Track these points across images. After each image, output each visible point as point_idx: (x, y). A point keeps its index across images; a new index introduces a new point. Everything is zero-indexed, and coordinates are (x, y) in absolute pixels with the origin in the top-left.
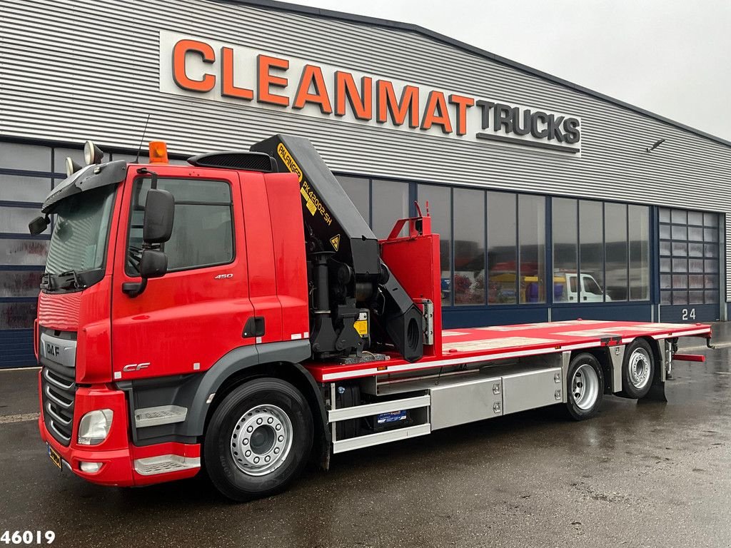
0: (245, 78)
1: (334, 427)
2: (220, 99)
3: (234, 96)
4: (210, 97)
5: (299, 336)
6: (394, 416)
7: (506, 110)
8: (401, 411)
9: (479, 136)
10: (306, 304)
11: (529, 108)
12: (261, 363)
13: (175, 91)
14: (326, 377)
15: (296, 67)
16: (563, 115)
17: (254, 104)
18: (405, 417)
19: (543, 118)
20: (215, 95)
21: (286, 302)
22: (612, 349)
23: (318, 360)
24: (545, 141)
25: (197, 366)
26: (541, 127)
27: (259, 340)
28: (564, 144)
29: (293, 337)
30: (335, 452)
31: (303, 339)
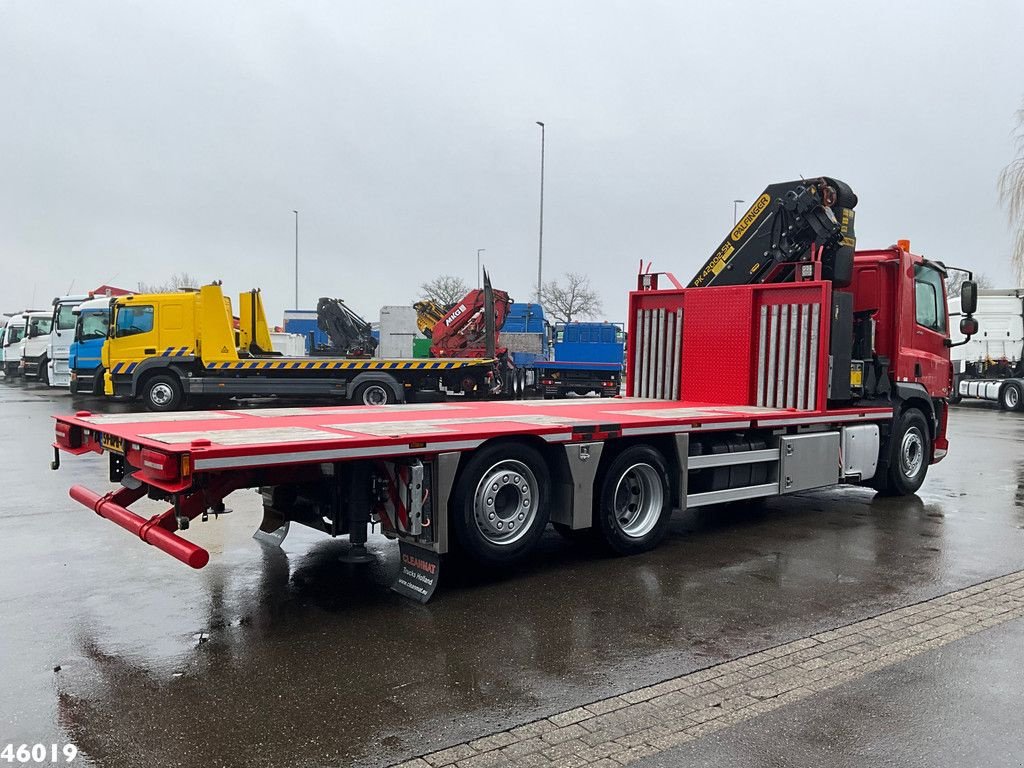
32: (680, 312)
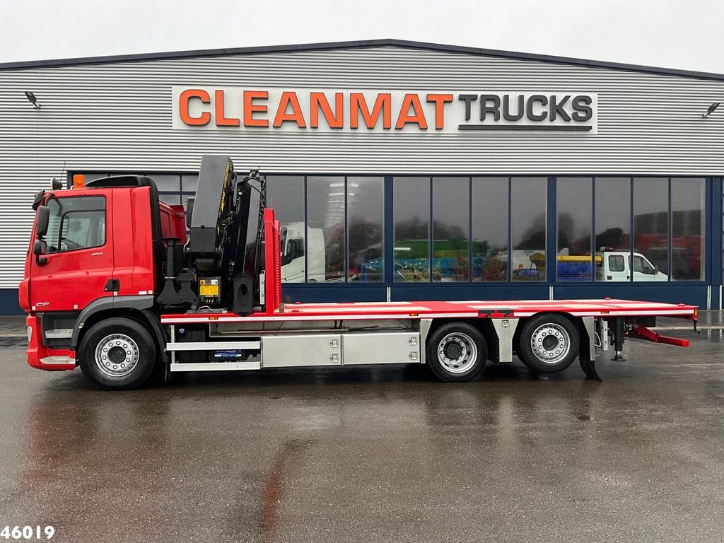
0: (235, 110)
1: (173, 354)
2: (215, 128)
3: (227, 125)
4: (209, 128)
5: (145, 293)
6: (229, 353)
7: (495, 99)
8: (236, 350)
9: (461, 128)
10: (151, 272)
11: (521, 93)
12: (115, 307)
13: (183, 127)
14: (163, 321)
15: (276, 95)
16: (568, 94)
17: (242, 128)
18: (240, 355)
19: (542, 100)
20: (213, 126)
21: (138, 270)
22: (496, 321)
23: (158, 309)
24: (547, 123)
25: (76, 307)
26: (538, 110)
27: (115, 293)
28: (573, 123)
29: (141, 293)
30: (172, 370)
31: (148, 295)
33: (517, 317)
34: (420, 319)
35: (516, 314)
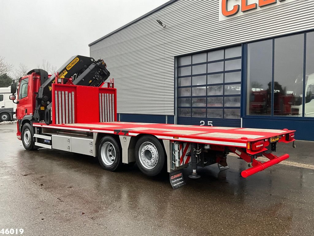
1: (36, 138)
3: (247, 10)
10: (32, 106)
14: (34, 125)
18: (49, 142)
22: (121, 137)
30: (35, 145)
31: (31, 115)
32: (73, 93)
33: (130, 136)
34: (93, 132)
35: (130, 134)
